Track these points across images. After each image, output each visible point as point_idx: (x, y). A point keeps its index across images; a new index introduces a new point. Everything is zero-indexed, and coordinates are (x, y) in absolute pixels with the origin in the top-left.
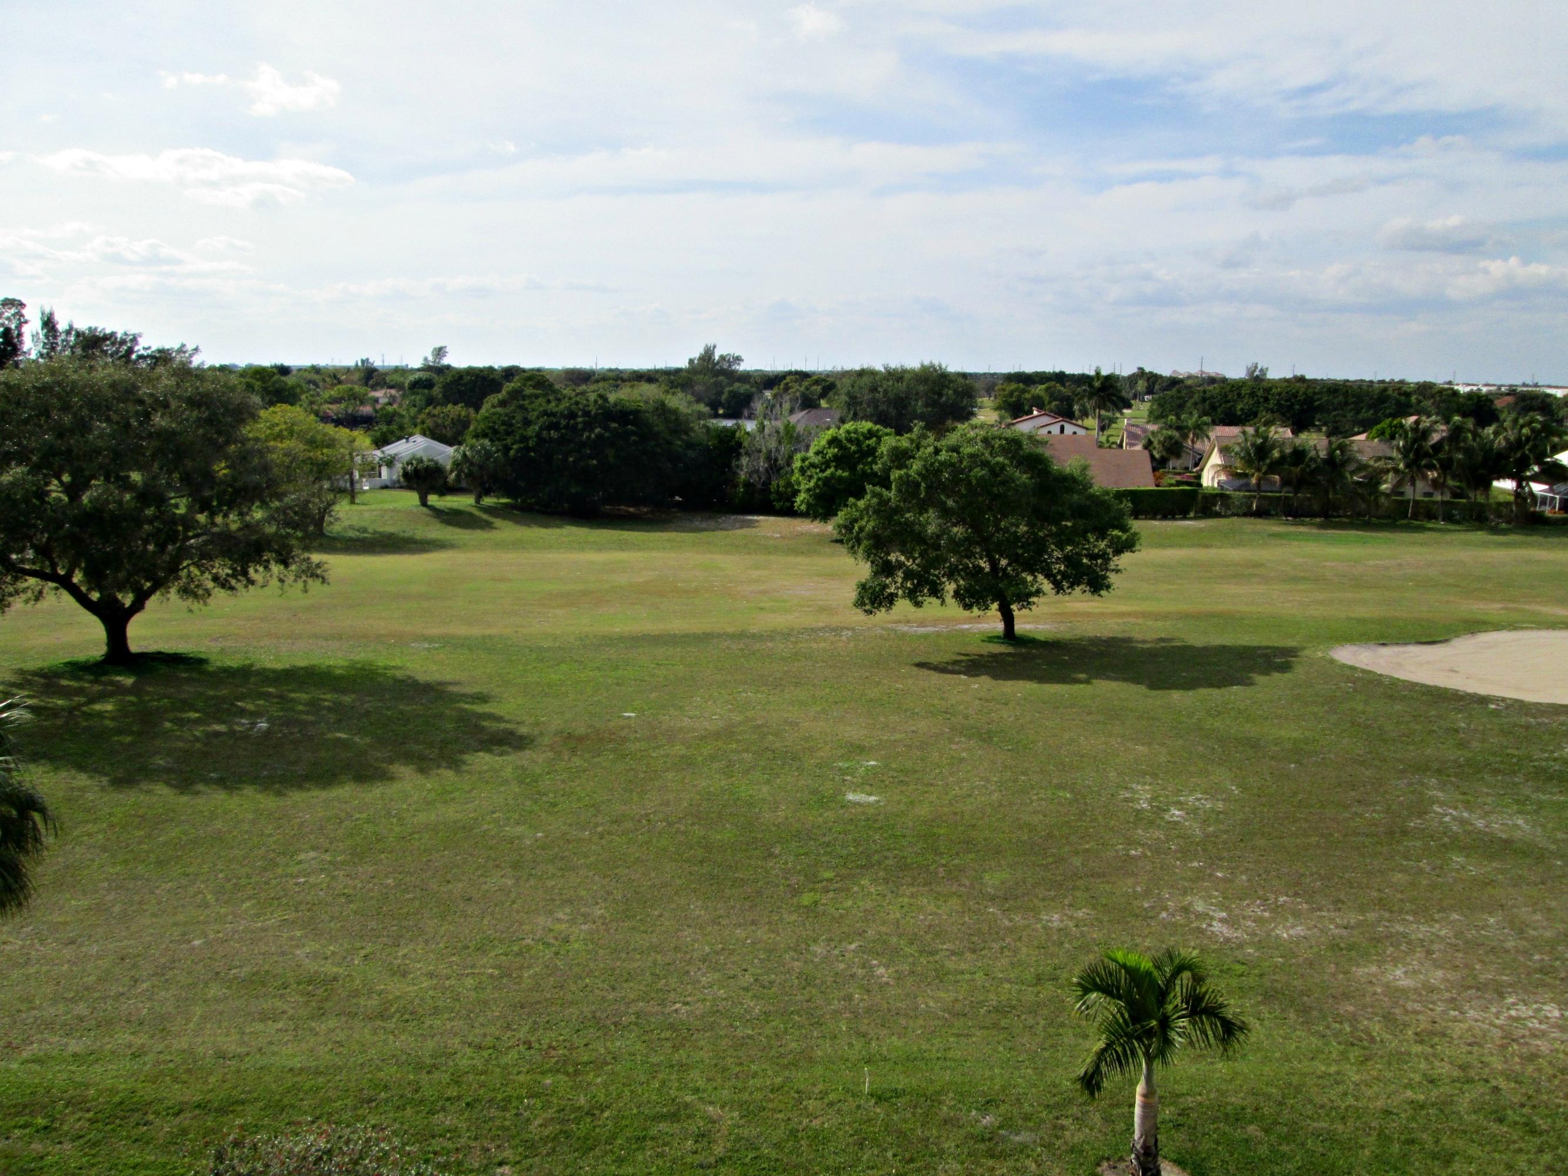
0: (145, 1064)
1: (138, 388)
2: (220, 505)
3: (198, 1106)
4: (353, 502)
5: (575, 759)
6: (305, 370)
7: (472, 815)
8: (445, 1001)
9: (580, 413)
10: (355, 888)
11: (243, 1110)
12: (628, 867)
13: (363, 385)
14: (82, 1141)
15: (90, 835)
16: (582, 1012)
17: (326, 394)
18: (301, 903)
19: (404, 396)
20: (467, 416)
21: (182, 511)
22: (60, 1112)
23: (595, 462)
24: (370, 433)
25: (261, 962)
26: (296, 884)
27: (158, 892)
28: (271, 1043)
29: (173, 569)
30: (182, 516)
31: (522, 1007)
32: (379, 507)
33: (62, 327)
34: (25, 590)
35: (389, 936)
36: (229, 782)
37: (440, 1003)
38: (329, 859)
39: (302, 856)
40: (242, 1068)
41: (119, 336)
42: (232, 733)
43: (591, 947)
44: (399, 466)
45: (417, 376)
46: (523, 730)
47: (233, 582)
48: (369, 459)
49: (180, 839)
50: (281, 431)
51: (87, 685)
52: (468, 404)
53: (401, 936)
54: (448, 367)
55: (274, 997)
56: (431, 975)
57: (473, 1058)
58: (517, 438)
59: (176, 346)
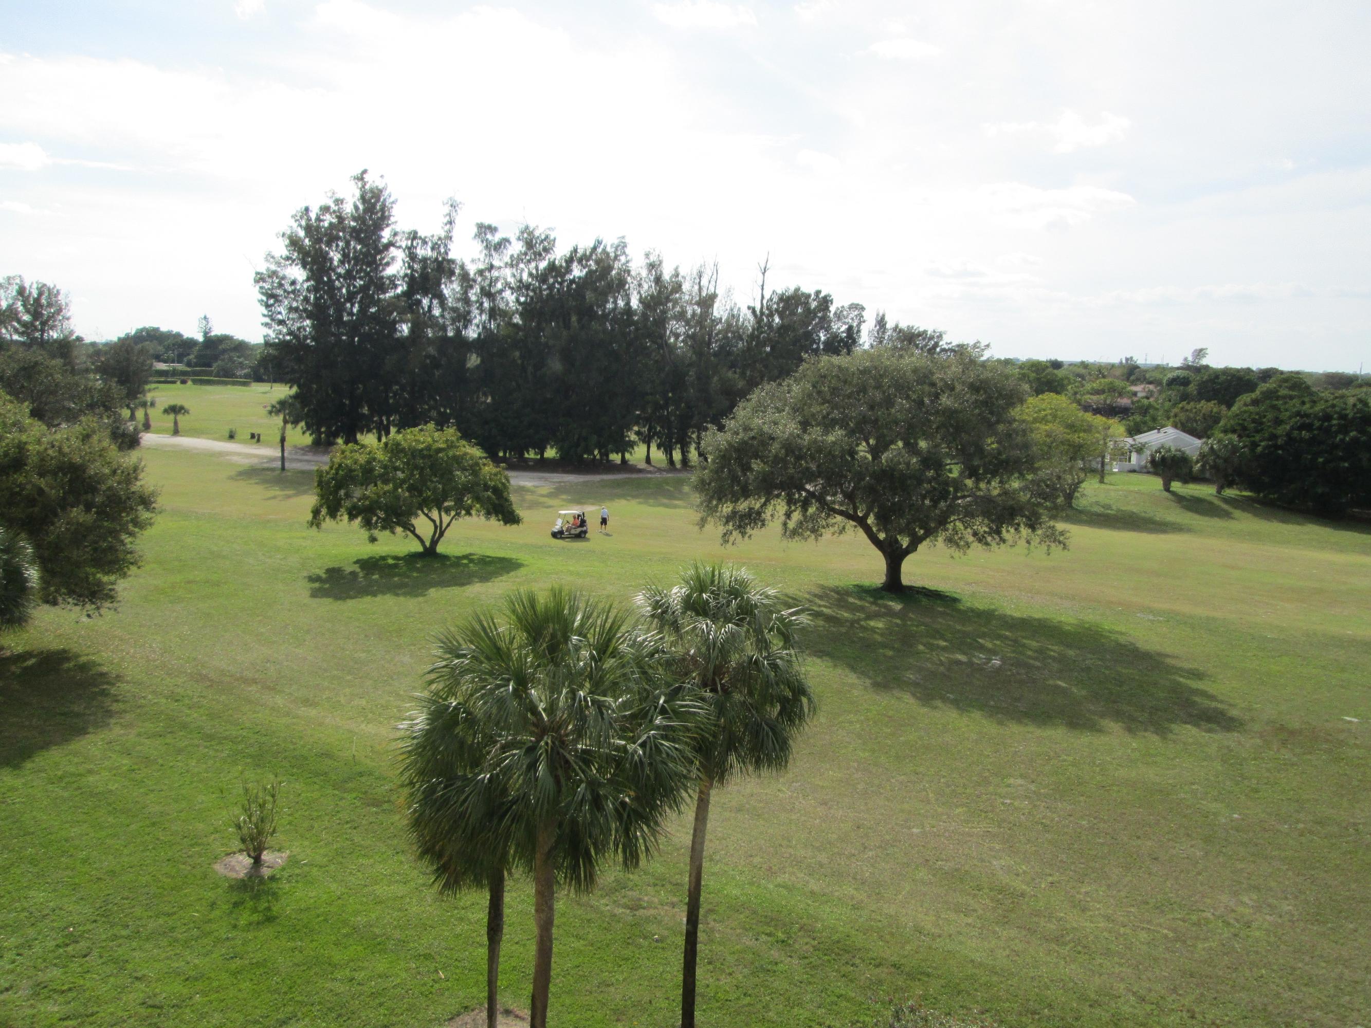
0: (860, 916)
1: (932, 374)
2: (986, 472)
3: (894, 966)
4: (1102, 481)
5: (1283, 751)
6: (1075, 365)
7: (1170, 781)
8: (1117, 946)
9: (1335, 416)
10: (1052, 820)
11: (927, 982)
12: (1326, 871)
13: (1123, 380)
14: (807, 961)
15: (851, 722)
16: (1252, 1001)
17: (1088, 386)
18: (1004, 821)
19: (1160, 392)
20: (1219, 413)
21: (955, 474)
22: (796, 934)
23: (1346, 465)
24: (1124, 422)
25: (963, 862)
26: (1003, 804)
27: (893, 781)
28: (959, 933)
29: (942, 522)
30: (954, 479)
31: (1192, 976)
32: (1125, 487)
33: (890, 325)
34: (833, 525)
35: (1075, 871)
36: (962, 704)
37: (1113, 947)
38: (1033, 789)
39: (1011, 781)
40: (934, 946)
41: (929, 333)
42: (970, 664)
43: (1272, 939)
44: (1147, 453)
45: (1175, 374)
46: (1234, 713)
47: (989, 539)
48: (1122, 445)
49: (917, 743)
50: (1046, 415)
51: (867, 605)
52: (1220, 403)
53: (1086, 875)
54: (1207, 367)
55: (969, 894)
56: (1108, 918)
57: (1135, 1008)
58: (1266, 435)
59: (971, 343)
